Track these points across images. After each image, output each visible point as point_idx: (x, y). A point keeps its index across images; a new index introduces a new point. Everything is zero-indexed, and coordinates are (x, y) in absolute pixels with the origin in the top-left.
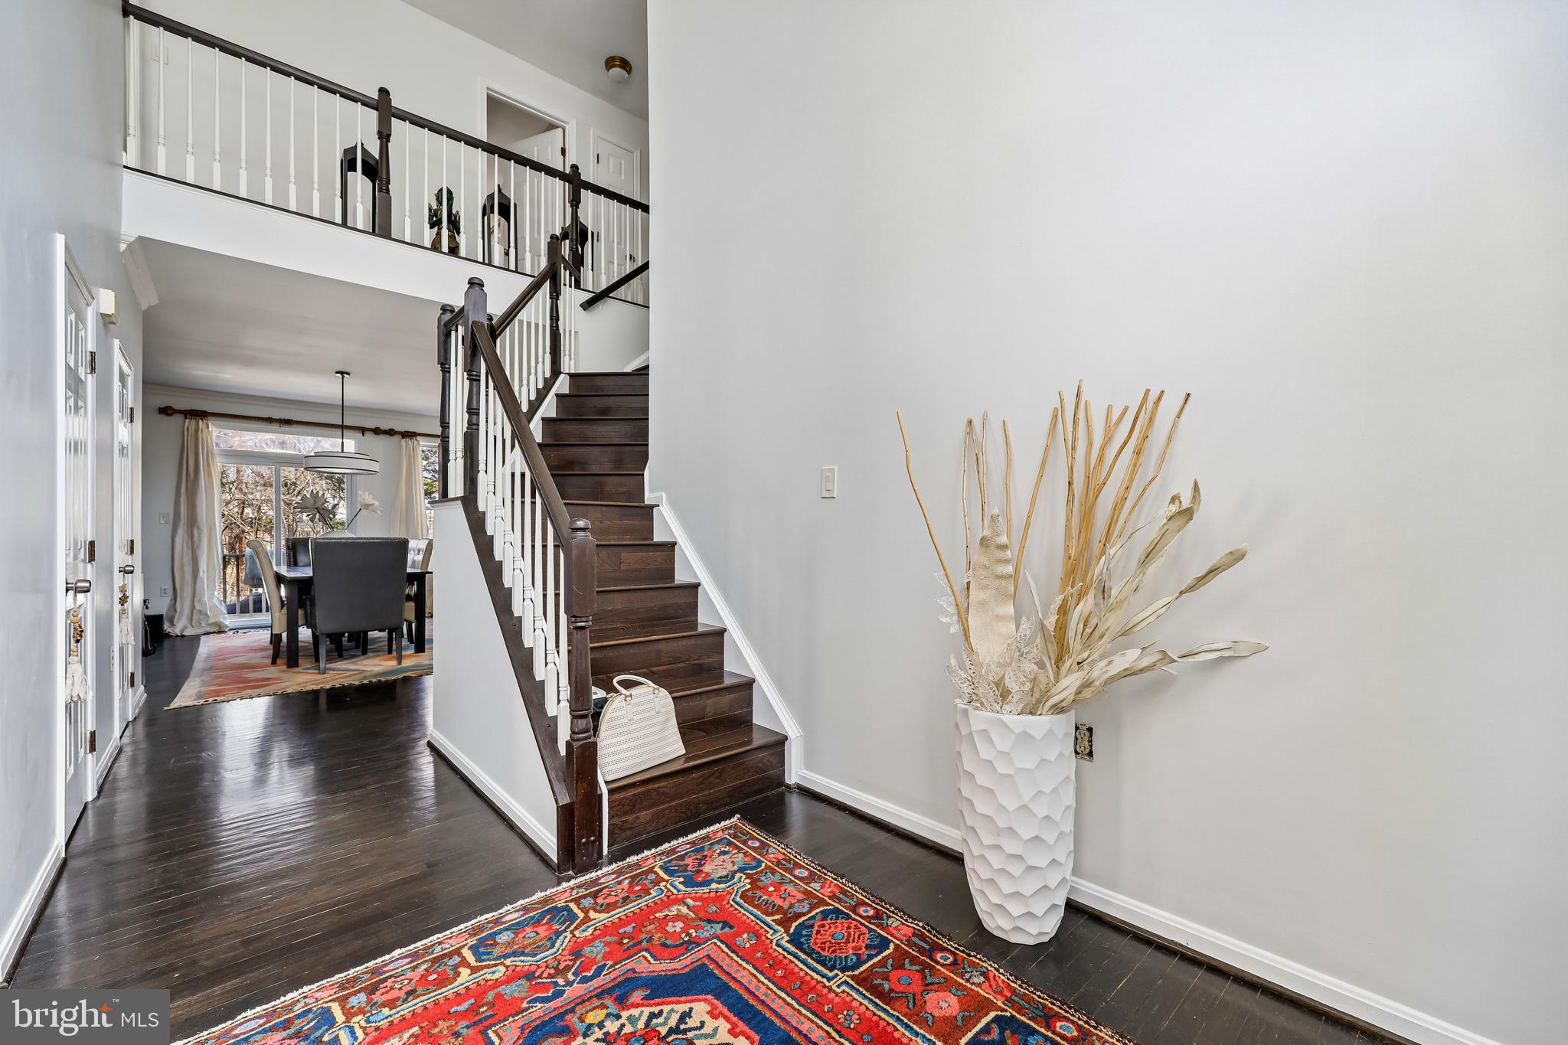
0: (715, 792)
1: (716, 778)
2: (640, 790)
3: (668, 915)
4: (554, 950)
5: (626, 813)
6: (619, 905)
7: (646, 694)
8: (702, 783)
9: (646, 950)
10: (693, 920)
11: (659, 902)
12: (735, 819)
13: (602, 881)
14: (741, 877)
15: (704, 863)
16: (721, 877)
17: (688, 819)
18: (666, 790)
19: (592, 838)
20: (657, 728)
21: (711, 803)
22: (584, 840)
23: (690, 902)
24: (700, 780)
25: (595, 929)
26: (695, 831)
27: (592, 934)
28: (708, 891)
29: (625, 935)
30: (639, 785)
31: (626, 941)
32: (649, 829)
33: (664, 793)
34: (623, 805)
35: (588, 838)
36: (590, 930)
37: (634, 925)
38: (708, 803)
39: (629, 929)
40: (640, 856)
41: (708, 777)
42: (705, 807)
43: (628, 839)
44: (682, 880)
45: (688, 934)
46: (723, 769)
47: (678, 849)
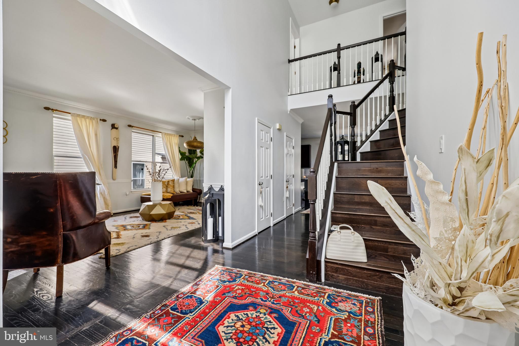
0: (377, 284)
1: (378, 278)
2: (340, 267)
3: (310, 306)
4: (278, 293)
5: (334, 272)
6: (304, 295)
7: (349, 233)
8: (370, 276)
9: (292, 309)
10: (313, 312)
11: (313, 301)
12: (378, 298)
13: (310, 287)
14: (346, 314)
15: (342, 302)
16: (340, 309)
17: (362, 288)
18: (351, 272)
19: (314, 273)
20: (351, 247)
21: (376, 288)
22: (311, 272)
23: (320, 308)
24: (369, 275)
25: (291, 296)
26: (356, 292)
27: (289, 296)
28: (329, 309)
29: (294, 302)
30: (339, 265)
31: (292, 303)
32: (343, 283)
33: (350, 272)
34: (333, 269)
35: (313, 272)
36: (290, 295)
37: (299, 301)
38: (373, 287)
39: (297, 301)
40: (329, 288)
41: (373, 276)
42: (371, 287)
43: (335, 282)
44: (328, 301)
45: (306, 314)
46: (382, 276)
47: (342, 293)
